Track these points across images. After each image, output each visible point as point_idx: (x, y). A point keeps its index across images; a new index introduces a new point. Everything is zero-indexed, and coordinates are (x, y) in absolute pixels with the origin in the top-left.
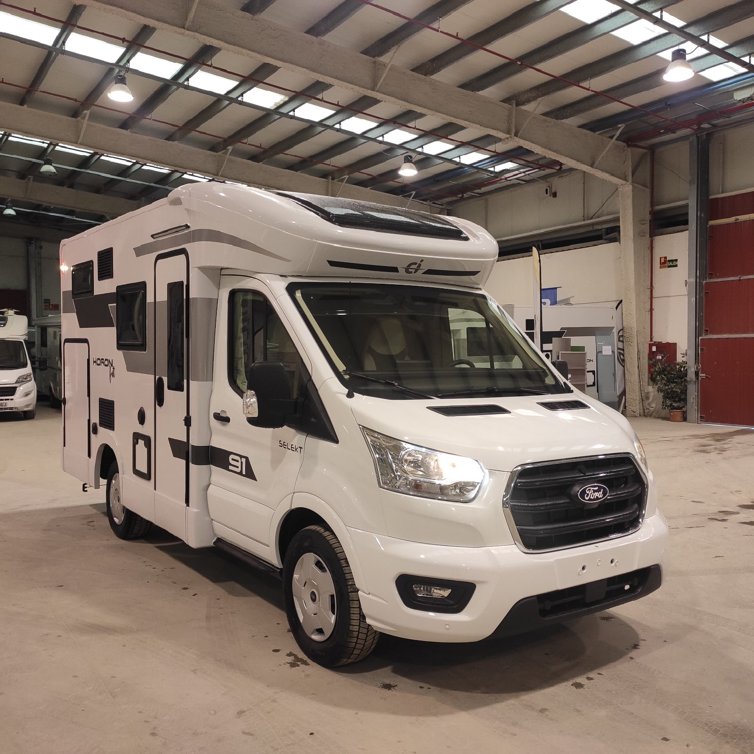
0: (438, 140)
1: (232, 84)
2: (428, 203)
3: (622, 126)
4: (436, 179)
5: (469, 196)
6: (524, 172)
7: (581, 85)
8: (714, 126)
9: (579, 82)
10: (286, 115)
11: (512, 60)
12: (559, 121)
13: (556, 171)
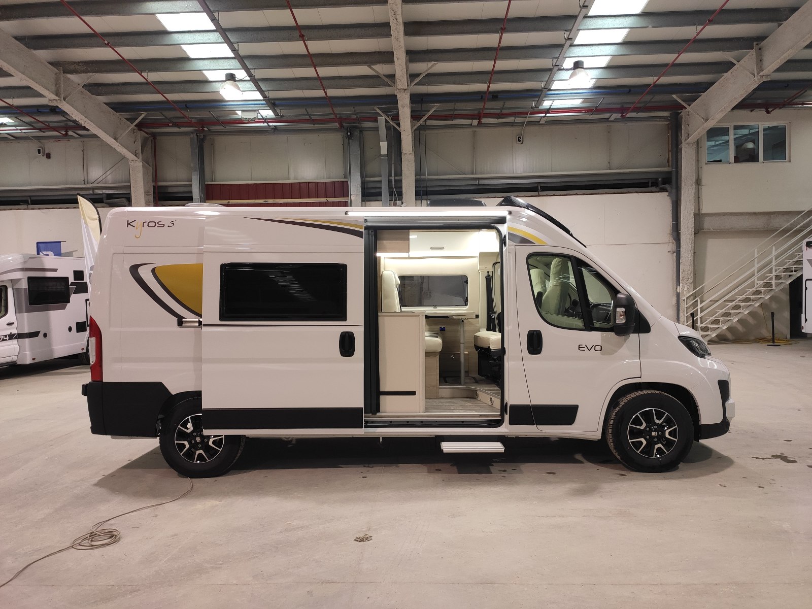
3: (144, 114)
6: (21, 130)
7: (143, 74)
8: (209, 130)
9: (142, 71)
11: (97, 33)
12: (94, 96)
13: (61, 135)
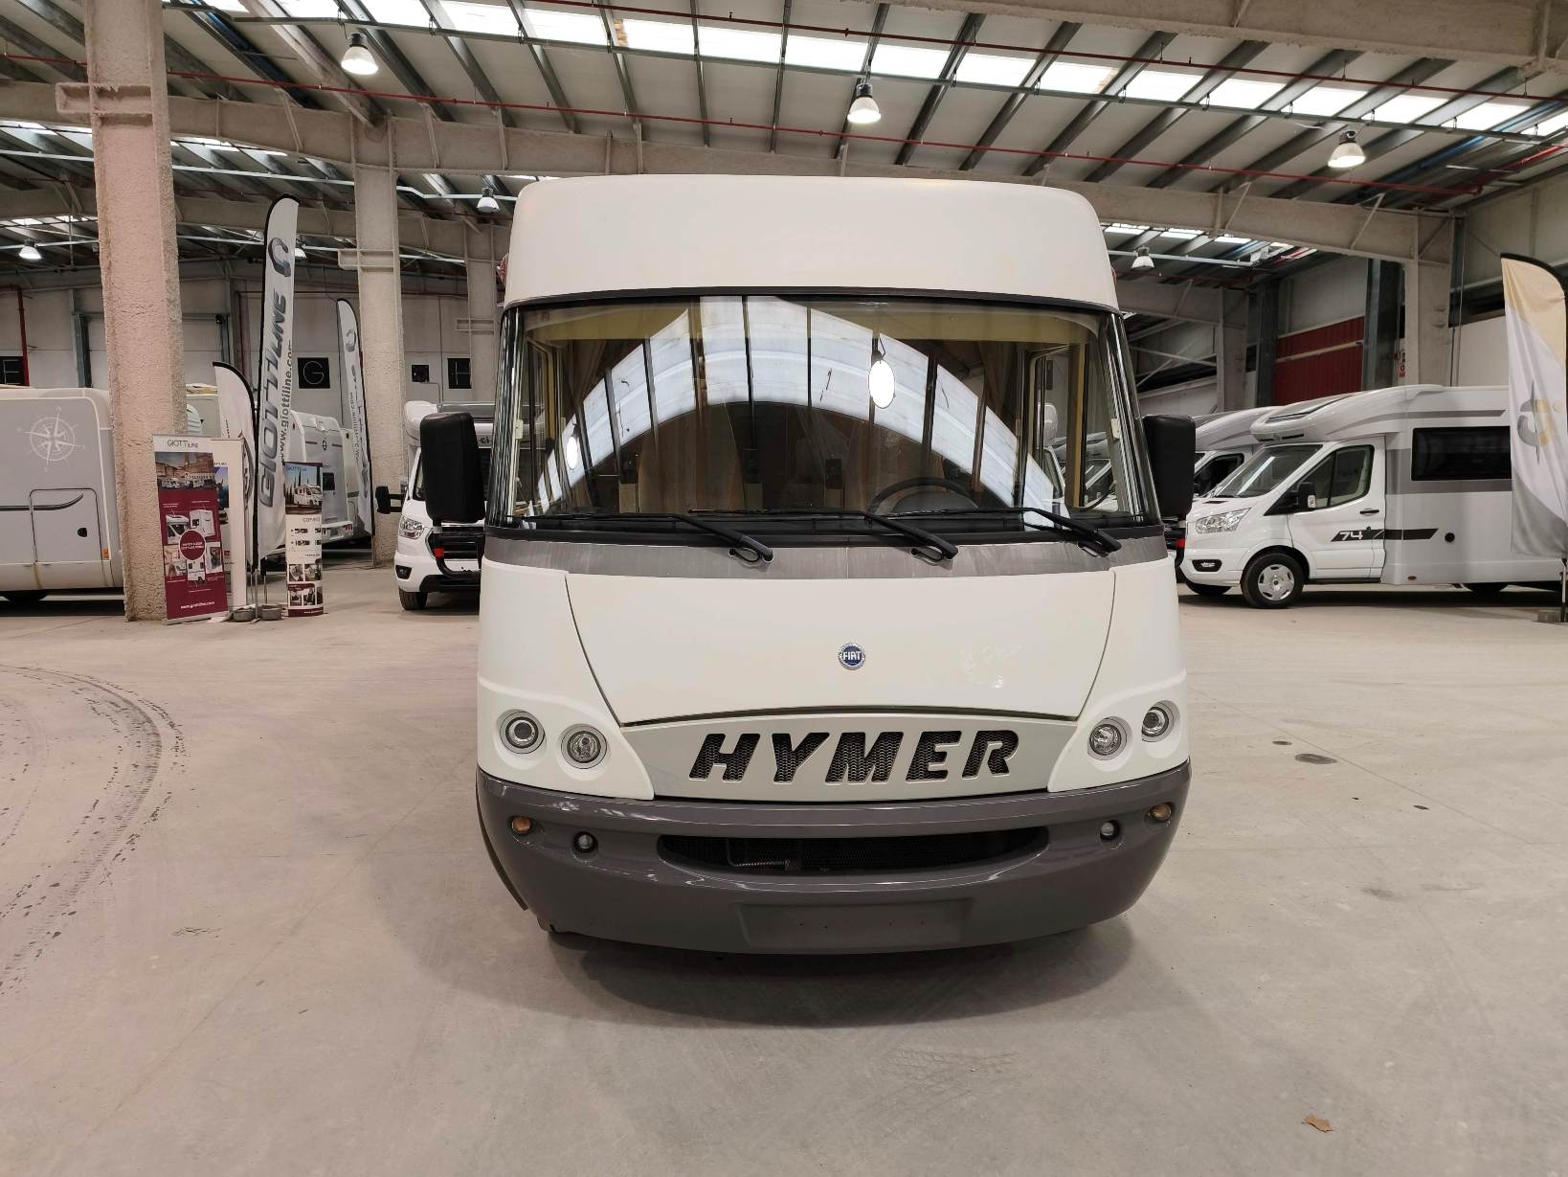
0: (1402, 93)
1: (1026, 64)
2: (1416, 210)
4: (1424, 165)
5: (1498, 188)
10: (1115, 97)
